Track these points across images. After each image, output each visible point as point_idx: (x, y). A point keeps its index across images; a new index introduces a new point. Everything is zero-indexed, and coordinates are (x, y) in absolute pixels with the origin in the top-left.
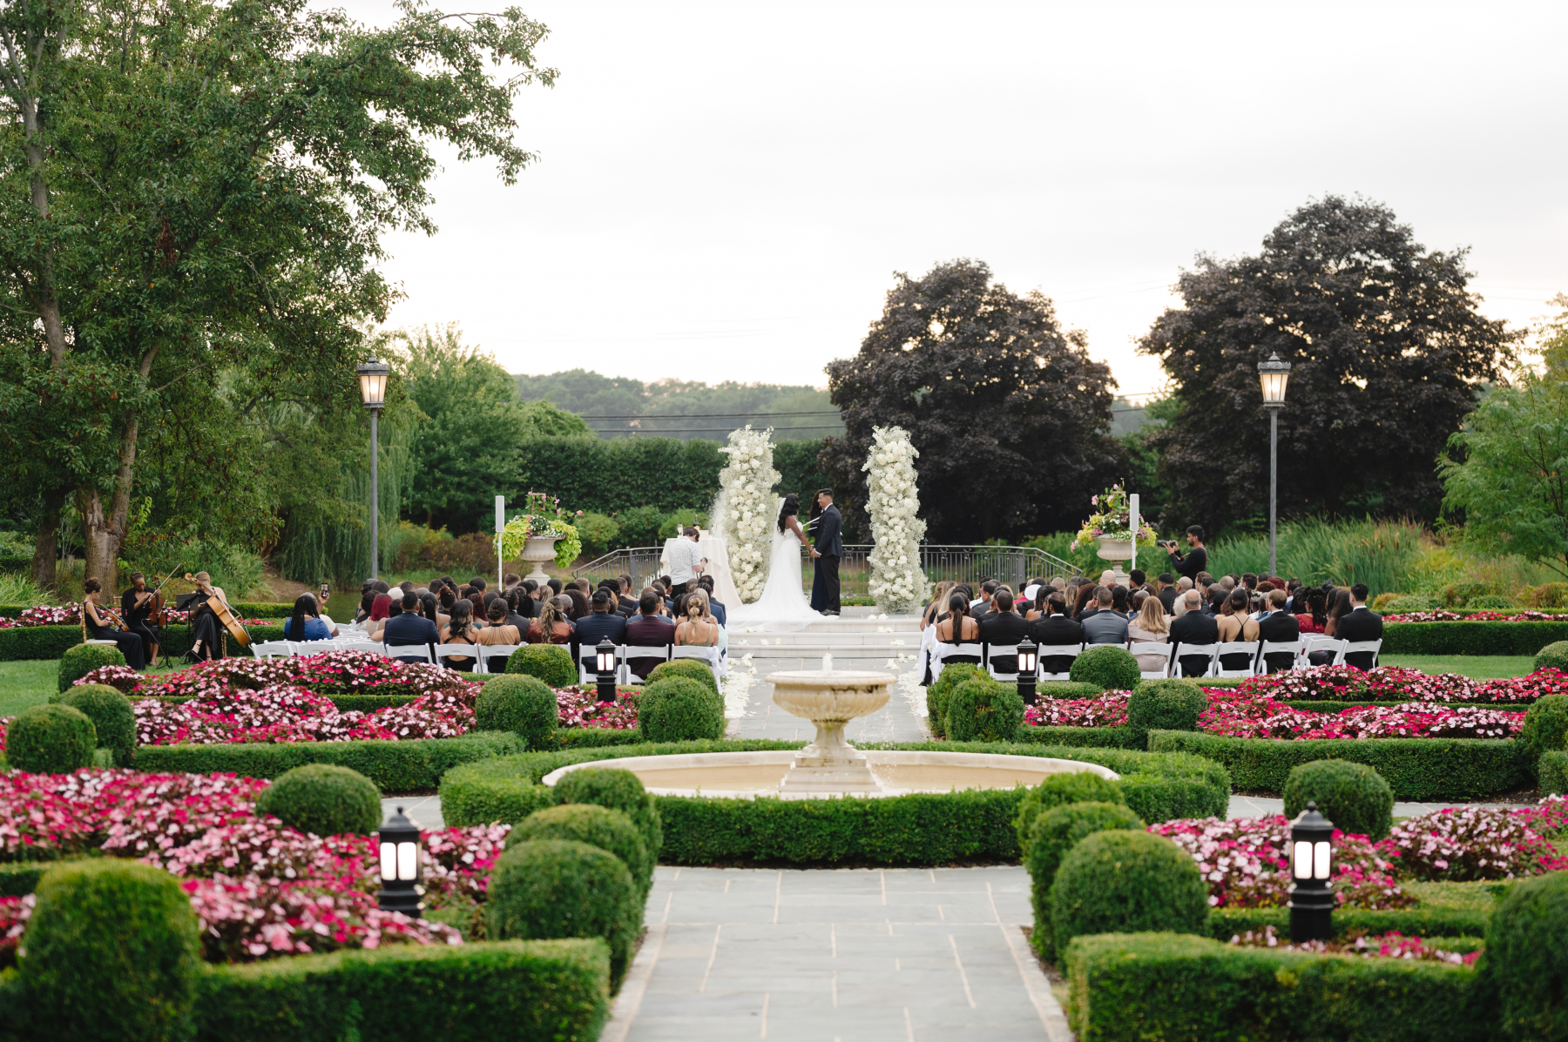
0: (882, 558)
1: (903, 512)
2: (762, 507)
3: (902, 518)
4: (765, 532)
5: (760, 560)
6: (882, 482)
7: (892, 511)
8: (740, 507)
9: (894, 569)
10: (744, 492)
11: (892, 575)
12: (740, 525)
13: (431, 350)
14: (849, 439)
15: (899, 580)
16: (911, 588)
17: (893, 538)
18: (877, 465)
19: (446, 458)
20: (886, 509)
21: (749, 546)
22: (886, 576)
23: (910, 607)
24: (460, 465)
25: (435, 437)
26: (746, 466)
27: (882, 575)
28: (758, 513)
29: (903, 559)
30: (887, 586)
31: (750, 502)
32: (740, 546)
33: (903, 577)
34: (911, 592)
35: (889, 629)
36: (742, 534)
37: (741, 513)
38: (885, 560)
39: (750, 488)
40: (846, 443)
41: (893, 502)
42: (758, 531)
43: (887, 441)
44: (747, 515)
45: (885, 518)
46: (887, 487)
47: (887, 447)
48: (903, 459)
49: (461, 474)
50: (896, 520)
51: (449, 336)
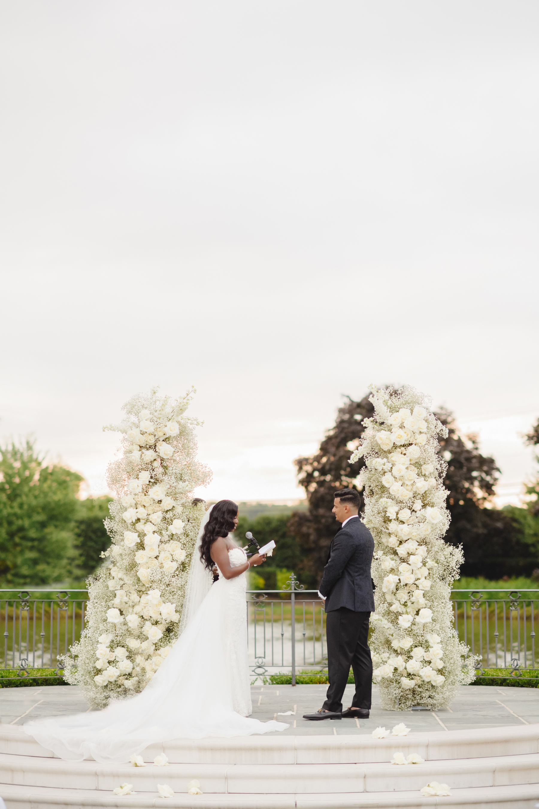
0: (388, 613)
1: (424, 531)
2: (177, 526)
3: (423, 542)
4: (183, 567)
5: (175, 618)
6: (387, 480)
7: (404, 530)
8: (140, 526)
9: (410, 632)
10: (146, 500)
11: (407, 643)
12: (141, 557)
13: (15, 453)
14: (311, 511)
15: (418, 652)
16: (440, 665)
17: (407, 578)
18: (378, 452)
19: (21, 529)
20: (393, 526)
21: (154, 595)
22: (395, 644)
23: (439, 698)
24: (33, 533)
25: (15, 515)
26: (149, 455)
27: (388, 643)
28: (172, 537)
29: (426, 615)
30: (399, 661)
31: (157, 517)
32: (140, 592)
33: (427, 646)
34: (440, 672)
35: (416, 757)
36: (143, 573)
37: (142, 535)
38: (394, 617)
39: (157, 492)
40: (308, 514)
41: (405, 514)
42: (171, 567)
43: (394, 410)
44: (152, 540)
45: (393, 542)
46: (395, 488)
47: (393, 419)
48: (422, 439)
49: (33, 540)
50: (411, 546)
51: (28, 443)
